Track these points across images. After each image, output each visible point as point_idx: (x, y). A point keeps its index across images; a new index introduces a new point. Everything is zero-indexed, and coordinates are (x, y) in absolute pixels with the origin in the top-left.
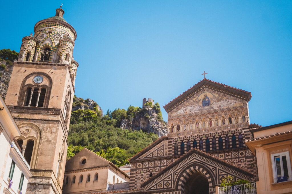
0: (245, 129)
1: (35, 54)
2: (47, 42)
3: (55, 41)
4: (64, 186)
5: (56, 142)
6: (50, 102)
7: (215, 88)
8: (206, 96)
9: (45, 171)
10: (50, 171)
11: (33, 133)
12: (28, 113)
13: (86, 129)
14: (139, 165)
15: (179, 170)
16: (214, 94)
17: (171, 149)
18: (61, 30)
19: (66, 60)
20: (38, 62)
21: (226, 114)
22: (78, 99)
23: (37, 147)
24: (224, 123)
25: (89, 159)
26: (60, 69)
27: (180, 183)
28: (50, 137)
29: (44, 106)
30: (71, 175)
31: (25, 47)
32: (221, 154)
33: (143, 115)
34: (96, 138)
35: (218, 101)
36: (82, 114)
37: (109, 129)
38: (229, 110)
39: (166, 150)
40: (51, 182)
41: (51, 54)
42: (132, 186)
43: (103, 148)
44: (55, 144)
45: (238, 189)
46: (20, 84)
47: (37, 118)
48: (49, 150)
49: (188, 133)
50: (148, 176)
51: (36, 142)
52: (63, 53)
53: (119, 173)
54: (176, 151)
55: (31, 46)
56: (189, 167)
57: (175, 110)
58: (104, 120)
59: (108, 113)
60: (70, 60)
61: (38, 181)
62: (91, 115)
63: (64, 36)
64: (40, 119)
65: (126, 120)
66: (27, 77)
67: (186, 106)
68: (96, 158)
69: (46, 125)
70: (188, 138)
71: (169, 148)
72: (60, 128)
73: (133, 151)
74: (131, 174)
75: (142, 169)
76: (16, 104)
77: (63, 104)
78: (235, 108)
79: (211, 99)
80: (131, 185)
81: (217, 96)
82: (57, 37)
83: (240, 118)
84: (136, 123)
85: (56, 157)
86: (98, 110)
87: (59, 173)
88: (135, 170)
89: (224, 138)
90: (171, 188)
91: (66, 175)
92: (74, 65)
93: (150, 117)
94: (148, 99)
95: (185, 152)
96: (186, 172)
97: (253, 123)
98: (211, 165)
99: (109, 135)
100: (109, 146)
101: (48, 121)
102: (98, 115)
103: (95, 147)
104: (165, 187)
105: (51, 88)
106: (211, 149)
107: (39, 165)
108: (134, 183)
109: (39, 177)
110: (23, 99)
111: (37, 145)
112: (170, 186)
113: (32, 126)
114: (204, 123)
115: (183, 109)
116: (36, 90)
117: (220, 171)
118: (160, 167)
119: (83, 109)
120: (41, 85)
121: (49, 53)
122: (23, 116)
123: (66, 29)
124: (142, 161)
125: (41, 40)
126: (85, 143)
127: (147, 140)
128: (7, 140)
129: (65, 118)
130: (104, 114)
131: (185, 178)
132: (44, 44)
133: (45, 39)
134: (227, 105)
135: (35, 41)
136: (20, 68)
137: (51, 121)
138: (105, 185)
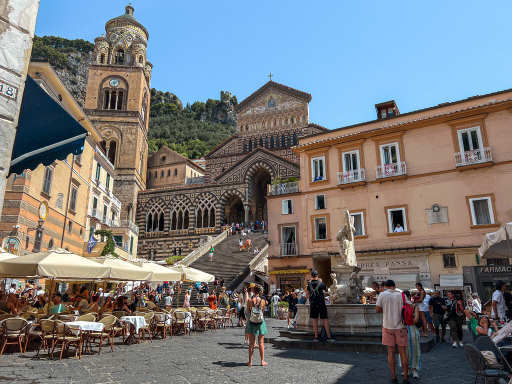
0: (305, 128)
1: (109, 56)
2: (120, 43)
3: (128, 43)
4: (147, 181)
5: (137, 142)
6: (128, 105)
7: (280, 89)
8: (271, 97)
9: (128, 169)
10: (134, 169)
11: (115, 135)
12: (108, 116)
13: (167, 122)
14: (213, 161)
15: (246, 166)
16: (279, 96)
17: (240, 147)
18: (132, 30)
19: (140, 62)
20: (114, 65)
21: (289, 114)
22: (158, 93)
23: (119, 148)
24: (287, 123)
25: (168, 156)
26: (135, 72)
27: (247, 177)
28: (131, 138)
29: (122, 108)
30: (153, 171)
31: (99, 49)
32: (284, 151)
33: (222, 108)
34: (177, 131)
35: (282, 103)
36: (163, 108)
37: (189, 122)
38: (291, 110)
39: (236, 148)
40: (135, 178)
41: (125, 56)
42: (208, 180)
43: (184, 141)
44: (136, 144)
45: (285, 186)
46: (97, 87)
47: (117, 121)
48: (131, 150)
49: (255, 132)
50: (221, 170)
51: (118, 142)
52: (137, 55)
53: (196, 168)
54: (245, 149)
55: (104, 47)
56: (254, 164)
57: (244, 111)
58: (184, 113)
59: (187, 106)
60: (144, 62)
61: (123, 178)
62: (171, 108)
63: (136, 37)
64: (120, 121)
65: (205, 113)
66: (104, 80)
67: (254, 107)
68: (175, 155)
69: (126, 127)
70: (256, 137)
71: (239, 146)
72: (139, 129)
73: (213, 143)
74: (206, 169)
75: (216, 164)
76: (96, 107)
77: (140, 106)
78: (297, 109)
79: (276, 100)
80: (206, 179)
81: (281, 97)
82: (130, 38)
83: (301, 118)
84: (215, 116)
85: (138, 156)
86: (179, 103)
87: (141, 170)
88: (210, 165)
89: (286, 136)
90: (240, 181)
91: (149, 170)
92: (149, 66)
93: (228, 110)
94: (226, 92)
95: (253, 149)
96: (252, 168)
97: (312, 123)
98: (273, 161)
99: (190, 128)
100: (190, 138)
101: (129, 123)
102: (179, 108)
103: (177, 139)
104: (235, 181)
105: (128, 91)
106: (275, 146)
107: (123, 164)
108: (209, 177)
109: (124, 175)
110: (102, 103)
111: (119, 145)
112: (239, 180)
113: (114, 128)
114: (269, 123)
115: (251, 110)
116: (114, 93)
117: (281, 166)
118: (231, 162)
119: (163, 102)
120: (117, 88)
121: (123, 55)
122: (104, 119)
123: (137, 29)
124: (216, 158)
125: (114, 41)
126: (167, 136)
127: (225, 132)
128: (91, 146)
129: (143, 120)
130: (184, 106)
131: (251, 172)
132: (117, 45)
133: (117, 39)
134: (290, 106)
135: (108, 42)
136: (96, 71)
137: (130, 123)
138: (184, 179)
